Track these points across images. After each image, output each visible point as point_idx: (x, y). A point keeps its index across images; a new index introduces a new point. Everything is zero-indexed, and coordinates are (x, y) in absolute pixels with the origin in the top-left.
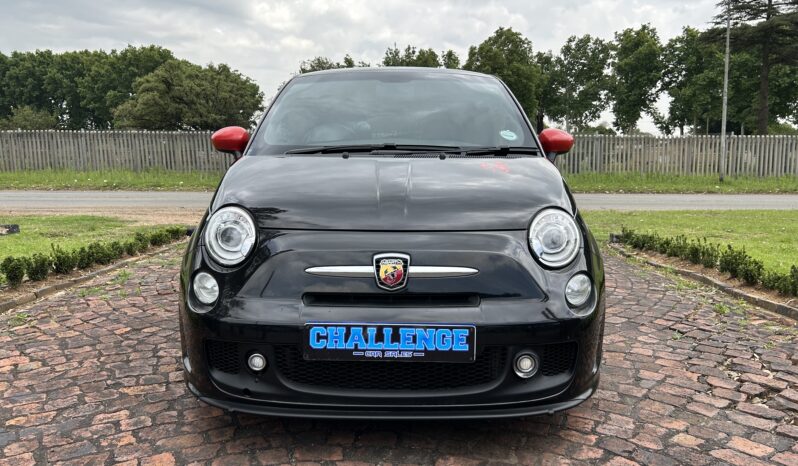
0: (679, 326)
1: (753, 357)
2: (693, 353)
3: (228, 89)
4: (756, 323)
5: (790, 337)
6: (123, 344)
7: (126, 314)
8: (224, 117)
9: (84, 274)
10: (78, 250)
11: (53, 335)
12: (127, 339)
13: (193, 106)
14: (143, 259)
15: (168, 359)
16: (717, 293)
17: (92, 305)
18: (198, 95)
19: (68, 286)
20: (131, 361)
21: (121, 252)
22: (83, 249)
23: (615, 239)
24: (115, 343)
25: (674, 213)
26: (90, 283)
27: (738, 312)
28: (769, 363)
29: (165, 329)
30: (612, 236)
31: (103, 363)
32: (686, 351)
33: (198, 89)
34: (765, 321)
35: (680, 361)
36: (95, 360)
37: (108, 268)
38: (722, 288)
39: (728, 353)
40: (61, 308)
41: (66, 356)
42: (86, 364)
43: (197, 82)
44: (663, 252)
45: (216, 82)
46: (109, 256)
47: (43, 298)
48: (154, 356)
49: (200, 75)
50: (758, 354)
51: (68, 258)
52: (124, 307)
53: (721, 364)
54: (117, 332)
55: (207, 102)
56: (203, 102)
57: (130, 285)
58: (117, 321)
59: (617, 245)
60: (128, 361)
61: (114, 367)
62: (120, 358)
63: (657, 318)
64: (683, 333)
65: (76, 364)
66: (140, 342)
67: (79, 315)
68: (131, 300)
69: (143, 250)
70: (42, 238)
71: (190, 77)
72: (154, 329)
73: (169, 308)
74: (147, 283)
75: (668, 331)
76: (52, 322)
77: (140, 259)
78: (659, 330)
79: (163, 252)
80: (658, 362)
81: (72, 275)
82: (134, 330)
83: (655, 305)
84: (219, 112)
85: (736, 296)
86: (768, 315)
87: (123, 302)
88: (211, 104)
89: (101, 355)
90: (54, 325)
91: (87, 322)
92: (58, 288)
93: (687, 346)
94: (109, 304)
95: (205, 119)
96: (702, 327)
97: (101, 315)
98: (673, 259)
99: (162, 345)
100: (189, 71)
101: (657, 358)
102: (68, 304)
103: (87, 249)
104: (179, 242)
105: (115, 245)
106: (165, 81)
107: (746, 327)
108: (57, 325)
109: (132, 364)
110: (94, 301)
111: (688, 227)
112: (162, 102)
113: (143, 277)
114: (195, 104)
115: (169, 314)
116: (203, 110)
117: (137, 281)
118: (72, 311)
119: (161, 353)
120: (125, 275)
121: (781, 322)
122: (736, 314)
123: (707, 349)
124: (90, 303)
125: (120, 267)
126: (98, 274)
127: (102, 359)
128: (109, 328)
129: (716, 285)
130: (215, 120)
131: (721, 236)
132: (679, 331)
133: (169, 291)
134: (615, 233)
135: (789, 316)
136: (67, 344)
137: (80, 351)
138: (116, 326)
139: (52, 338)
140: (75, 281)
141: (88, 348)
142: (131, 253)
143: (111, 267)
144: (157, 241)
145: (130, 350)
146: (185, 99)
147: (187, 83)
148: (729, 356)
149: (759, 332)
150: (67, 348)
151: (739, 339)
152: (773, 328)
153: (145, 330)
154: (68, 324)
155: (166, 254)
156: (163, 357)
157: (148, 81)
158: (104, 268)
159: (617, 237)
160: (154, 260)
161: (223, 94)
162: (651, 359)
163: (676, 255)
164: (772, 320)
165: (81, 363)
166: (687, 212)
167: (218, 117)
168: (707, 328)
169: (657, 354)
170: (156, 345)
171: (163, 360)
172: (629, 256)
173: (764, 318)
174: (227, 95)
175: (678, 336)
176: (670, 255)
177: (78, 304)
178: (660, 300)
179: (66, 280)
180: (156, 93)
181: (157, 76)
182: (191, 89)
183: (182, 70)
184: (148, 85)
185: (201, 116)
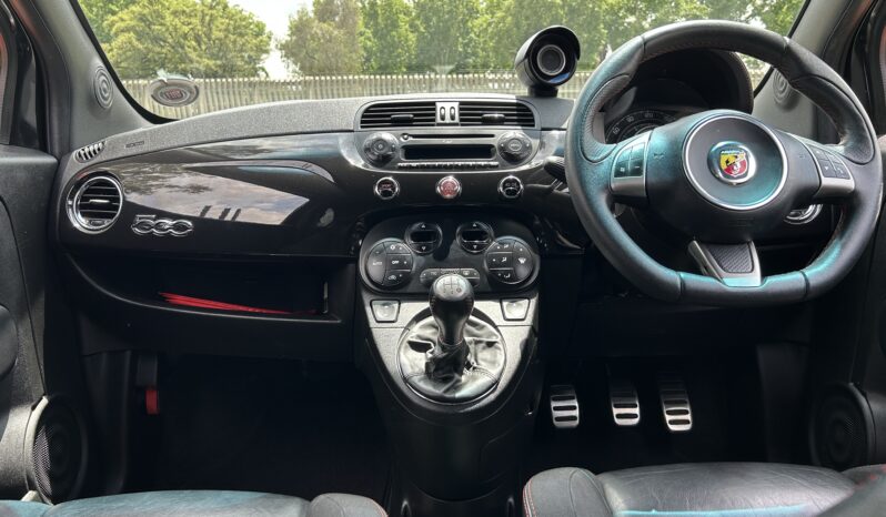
3: (223, 27)
8: (219, 62)
13: (180, 50)
18: (185, 36)
33: (186, 29)
43: (183, 18)
45: (207, 18)
49: (188, 10)
55: (199, 45)
56: (193, 43)
71: (175, 13)
84: (213, 57)
88: (203, 47)
106: (142, 18)
112: (140, 46)
114: (183, 48)
116: (193, 55)
130: (207, 66)
146: (170, 41)
147: (169, 18)
157: (122, 20)
161: (216, 34)
167: (211, 63)
174: (221, 35)
180: (132, 34)
181: (133, 12)
182: (176, 29)
183: (163, 5)
184: (122, 25)
185: (191, 61)
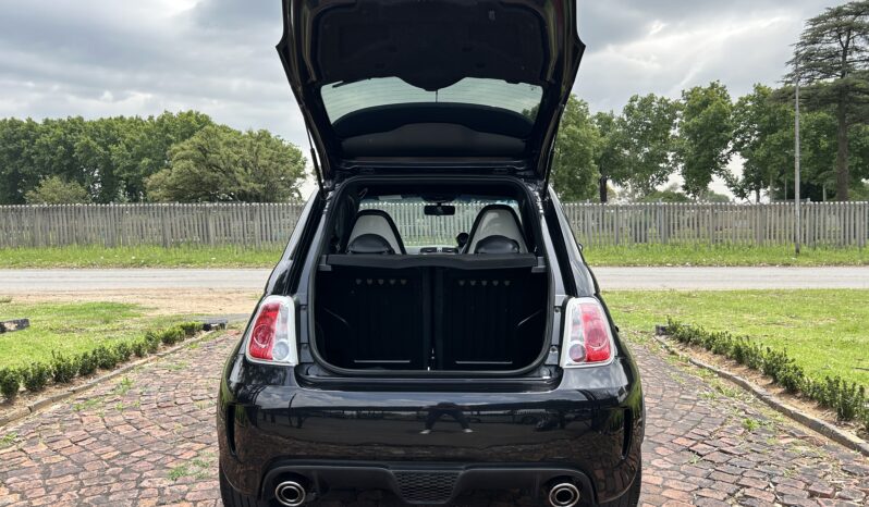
0: (700, 447)
1: (769, 486)
2: (706, 481)
3: (268, 156)
4: (783, 442)
5: (816, 460)
6: (108, 472)
7: (118, 433)
8: (262, 186)
9: (86, 382)
10: (81, 356)
11: (39, 460)
12: (113, 465)
13: (230, 175)
14: (152, 360)
15: (150, 491)
16: (755, 401)
17: (86, 422)
18: (236, 163)
19: (66, 397)
20: (111, 494)
21: (128, 355)
22: (85, 356)
23: (661, 331)
24: (99, 470)
25: (737, 293)
26: (89, 393)
27: (770, 428)
28: (782, 494)
29: (154, 452)
30: (658, 328)
31: (82, 496)
32: (699, 479)
33: (236, 157)
34: (793, 440)
35: (689, 492)
36: (74, 493)
37: (113, 373)
38: (759, 396)
39: (744, 481)
40: (53, 427)
41: (46, 487)
42: (65, 497)
43: (235, 149)
44: (709, 349)
45: (255, 148)
46: (114, 360)
47: (37, 413)
48: (136, 488)
49: (238, 142)
50: (775, 484)
51: (69, 366)
52: (118, 424)
53: (731, 495)
54: (104, 457)
55: (246, 170)
56: (242, 169)
57: (132, 396)
58: (108, 443)
59: (662, 338)
60: (109, 494)
61: (92, 501)
62: (100, 490)
63: (678, 436)
64: (701, 456)
65: (54, 498)
66: (127, 469)
67: (69, 434)
68: (128, 415)
69: (153, 350)
70: (51, 334)
71: (228, 144)
72: (143, 453)
73: (164, 426)
74: (149, 392)
75: (687, 453)
76: (41, 444)
77: (149, 362)
78: (677, 452)
79: (174, 352)
80: (666, 493)
81: (72, 384)
82: (123, 454)
83: (681, 418)
84: (259, 181)
85: (773, 406)
86: (799, 432)
87: (119, 419)
88: (250, 171)
89: (82, 485)
90: (42, 448)
91: (75, 443)
92: (54, 400)
93: (700, 474)
94: (103, 420)
95: (242, 187)
96: (724, 449)
97: (93, 436)
98: (718, 357)
99: (148, 474)
100: (226, 137)
101: (665, 488)
102: (62, 421)
103: (90, 354)
104: (193, 339)
105: (121, 348)
106: (201, 149)
107: (772, 448)
108: (44, 448)
109: (111, 498)
110: (90, 416)
111: (748, 311)
112: (197, 171)
113: (146, 386)
114: (233, 172)
115: (163, 433)
116: (241, 179)
117: (139, 390)
118: (64, 431)
119: (145, 483)
120: (128, 383)
121: (811, 442)
122: (765, 431)
123: (721, 476)
124: (84, 418)
125: (124, 372)
126: (100, 381)
127: (83, 491)
128: (97, 452)
129: (754, 392)
130: (253, 189)
131: (782, 324)
132: (698, 454)
133: (169, 404)
134: (662, 325)
135: (822, 433)
136: (50, 472)
137: (61, 480)
138: (105, 449)
139: (36, 465)
140: (74, 391)
141: (71, 478)
142: (139, 355)
143: (115, 372)
144: (169, 340)
145: (113, 480)
146: (222, 167)
147: (223, 150)
148: (743, 486)
149: (784, 455)
150: (48, 478)
151: (760, 463)
152: (800, 448)
153: (134, 454)
154: (56, 446)
155: (177, 355)
156: (144, 488)
157: (183, 149)
158: (108, 374)
159: (663, 329)
160: (163, 362)
161: (262, 162)
162: (659, 490)
163: (721, 354)
164: (803, 438)
165: (59, 496)
166: (753, 292)
167: (256, 186)
168: (729, 449)
169: (667, 484)
170: (141, 473)
171: (145, 492)
172: (673, 353)
173: (794, 435)
174: (266, 162)
175: (695, 459)
176: (715, 353)
177: (72, 421)
178: (688, 412)
179: (65, 391)
180: (191, 161)
181: (193, 143)
182: (228, 157)
183: (219, 137)
184: (183, 153)
185: (239, 185)
